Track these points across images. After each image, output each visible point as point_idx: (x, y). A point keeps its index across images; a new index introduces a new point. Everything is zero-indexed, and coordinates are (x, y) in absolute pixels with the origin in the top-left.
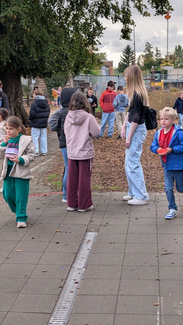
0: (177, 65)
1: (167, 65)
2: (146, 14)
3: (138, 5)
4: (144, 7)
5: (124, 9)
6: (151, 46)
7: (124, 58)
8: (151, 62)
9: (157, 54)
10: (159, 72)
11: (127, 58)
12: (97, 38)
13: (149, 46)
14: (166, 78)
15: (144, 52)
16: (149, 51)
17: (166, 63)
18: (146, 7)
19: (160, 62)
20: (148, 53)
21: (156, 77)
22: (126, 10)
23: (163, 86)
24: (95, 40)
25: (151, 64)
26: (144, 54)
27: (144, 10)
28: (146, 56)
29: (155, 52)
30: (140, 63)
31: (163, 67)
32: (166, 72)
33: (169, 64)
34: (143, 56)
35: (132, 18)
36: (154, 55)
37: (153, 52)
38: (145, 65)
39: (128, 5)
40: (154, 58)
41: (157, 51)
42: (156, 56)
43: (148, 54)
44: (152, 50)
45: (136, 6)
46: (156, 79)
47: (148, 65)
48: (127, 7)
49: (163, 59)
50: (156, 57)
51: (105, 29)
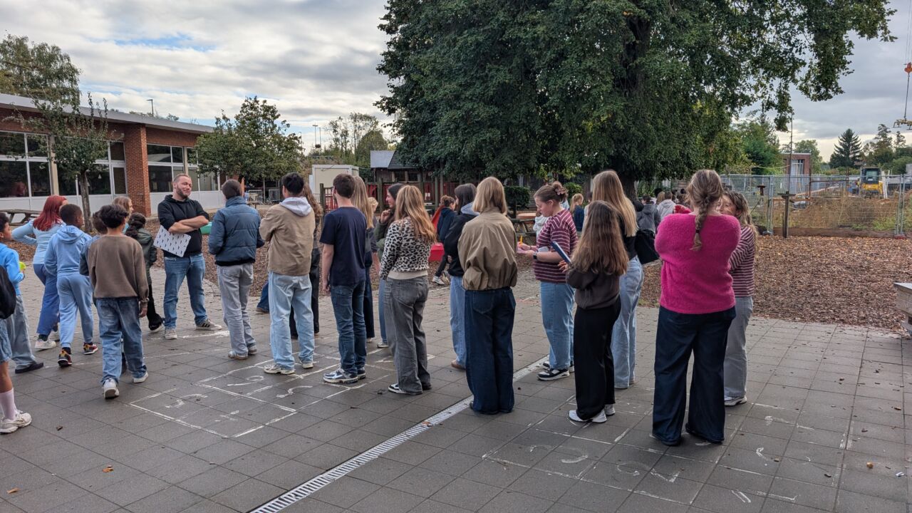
6: (888, 130)
7: (841, 147)
8: (887, 152)
9: (899, 141)
11: (847, 148)
13: (885, 130)
15: (876, 137)
16: (884, 136)
19: (903, 153)
20: (882, 140)
25: (886, 156)
26: (876, 141)
28: (879, 144)
29: (894, 138)
30: (868, 154)
34: (873, 144)
36: (893, 142)
37: (891, 139)
38: (875, 157)
40: (893, 147)
41: (898, 136)
42: (897, 143)
43: (882, 142)
44: (889, 136)
47: (880, 157)
49: (909, 149)
50: (895, 146)
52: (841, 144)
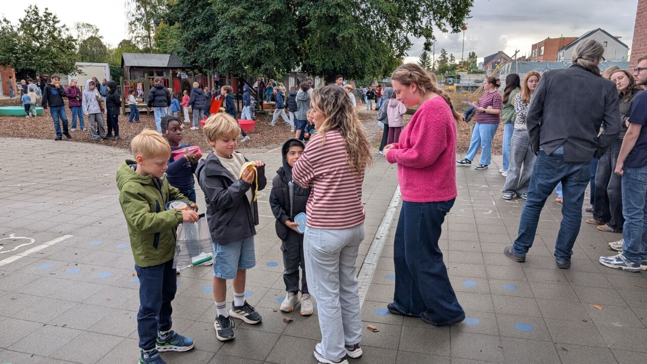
0: (470, 71)
1: (461, 71)
2: (445, 31)
3: (438, 23)
4: (443, 25)
5: (427, 27)
6: (446, 53)
7: (421, 63)
8: (446, 67)
9: (452, 60)
10: (453, 77)
11: (424, 64)
12: (405, 51)
13: (445, 53)
14: (458, 83)
15: (440, 58)
16: (444, 57)
17: (461, 69)
18: (445, 25)
19: (454, 67)
20: (443, 59)
21: (450, 81)
22: (429, 27)
23: (455, 89)
24: (404, 53)
25: (445, 69)
26: (439, 60)
27: (443, 27)
28: (441, 61)
29: (450, 58)
30: (435, 68)
31: (457, 72)
32: (459, 77)
33: (463, 69)
34: (438, 61)
35: (433, 34)
36: (448, 61)
37: (447, 58)
38: (439, 70)
39: (431, 24)
40: (449, 63)
41: (451, 57)
42: (451, 61)
44: (447, 56)
45: (437, 24)
46: (450, 83)
47: (442, 70)
48: (429, 25)
49: (457, 65)
51: (412, 45)
52: (420, 61)
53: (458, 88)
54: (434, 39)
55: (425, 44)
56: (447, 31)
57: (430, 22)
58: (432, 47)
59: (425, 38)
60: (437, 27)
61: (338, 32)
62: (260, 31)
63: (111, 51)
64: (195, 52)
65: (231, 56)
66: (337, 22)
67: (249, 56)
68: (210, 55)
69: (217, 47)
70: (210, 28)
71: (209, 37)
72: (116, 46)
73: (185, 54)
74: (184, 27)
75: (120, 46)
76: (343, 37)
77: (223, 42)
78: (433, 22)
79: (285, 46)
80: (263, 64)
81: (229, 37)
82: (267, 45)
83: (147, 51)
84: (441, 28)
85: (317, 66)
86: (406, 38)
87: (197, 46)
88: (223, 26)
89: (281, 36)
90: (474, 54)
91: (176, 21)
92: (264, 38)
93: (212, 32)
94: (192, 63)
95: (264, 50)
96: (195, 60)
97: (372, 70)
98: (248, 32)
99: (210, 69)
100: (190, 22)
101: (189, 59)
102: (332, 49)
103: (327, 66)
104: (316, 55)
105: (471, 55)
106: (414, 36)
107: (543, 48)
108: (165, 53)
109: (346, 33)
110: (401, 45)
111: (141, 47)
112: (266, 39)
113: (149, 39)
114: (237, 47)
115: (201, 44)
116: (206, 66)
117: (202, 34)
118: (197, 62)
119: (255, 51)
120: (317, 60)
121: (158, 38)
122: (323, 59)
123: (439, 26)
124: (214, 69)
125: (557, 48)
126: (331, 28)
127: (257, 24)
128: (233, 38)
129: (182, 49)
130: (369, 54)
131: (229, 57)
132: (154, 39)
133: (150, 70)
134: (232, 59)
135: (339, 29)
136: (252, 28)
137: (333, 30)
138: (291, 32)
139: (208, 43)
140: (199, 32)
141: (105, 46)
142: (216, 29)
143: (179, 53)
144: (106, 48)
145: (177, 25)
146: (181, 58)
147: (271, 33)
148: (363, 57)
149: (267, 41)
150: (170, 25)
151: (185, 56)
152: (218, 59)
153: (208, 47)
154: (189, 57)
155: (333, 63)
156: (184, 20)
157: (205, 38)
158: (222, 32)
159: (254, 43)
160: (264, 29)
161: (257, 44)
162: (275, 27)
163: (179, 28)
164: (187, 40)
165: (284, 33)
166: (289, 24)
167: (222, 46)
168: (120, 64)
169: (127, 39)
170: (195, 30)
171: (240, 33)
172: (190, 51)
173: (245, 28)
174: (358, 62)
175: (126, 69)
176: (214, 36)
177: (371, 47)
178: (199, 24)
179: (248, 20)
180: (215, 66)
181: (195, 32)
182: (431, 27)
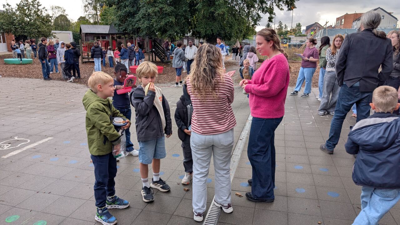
0: (297, 34)
1: (291, 35)
2: (282, 9)
5: (270, 7)
8: (282, 32)
9: (286, 28)
10: (286, 39)
12: (258, 22)
13: (281, 23)
14: (290, 42)
15: (278, 27)
16: (281, 26)
17: (291, 34)
18: (282, 5)
19: (287, 33)
21: (284, 41)
22: (271, 7)
23: (288, 47)
24: (257, 23)
25: (281, 34)
26: (278, 28)
27: (281, 7)
28: (279, 29)
31: (288, 36)
32: (290, 39)
33: (292, 34)
35: (274, 11)
36: (283, 28)
37: (283, 27)
39: (273, 5)
40: (284, 30)
41: (285, 26)
44: (282, 26)
45: (277, 5)
46: (284, 43)
48: (272, 6)
49: (289, 31)
51: (262, 18)
53: (289, 45)
54: (275, 14)
55: (269, 18)
56: (283, 10)
57: (272, 4)
58: (273, 20)
59: (269, 14)
60: (276, 7)
61: (215, 10)
62: (166, 10)
63: (73, 24)
64: (125, 24)
65: (148, 26)
66: (214, 4)
67: (159, 26)
68: (135, 26)
69: (140, 20)
70: (135, 9)
71: (134, 14)
72: (77, 21)
73: (120, 25)
74: (118, 8)
75: (79, 21)
76: (218, 14)
77: (143, 18)
78: (274, 4)
79: (182, 20)
80: (168, 31)
81: (146, 14)
82: (171, 19)
83: (95, 23)
84: (279, 8)
85: (202, 32)
86: (258, 14)
87: (127, 20)
88: (143, 7)
89: (179, 13)
90: (299, 24)
91: (113, 4)
92: (168, 15)
93: (136, 11)
94: (124, 30)
95: (168, 23)
96: (126, 29)
97: (236, 34)
98: (158, 11)
99: (135, 35)
100: (122, 5)
101: (122, 28)
102: (211, 21)
103: (208, 32)
104: (201, 25)
105: (298, 25)
106: (262, 13)
107: (343, 20)
108: (107, 24)
109: (220, 11)
110: (255, 18)
111: (92, 21)
112: (169, 15)
113: (96, 16)
114: (151, 21)
115: (129, 18)
116: (132, 32)
117: (130, 12)
118: (127, 30)
119: (163, 23)
120: (202, 28)
121: (102, 15)
122: (206, 28)
123: (278, 6)
124: (137, 34)
125: (352, 20)
126: (211, 8)
127: (164, 6)
128: (149, 15)
129: (117, 22)
130: (234, 24)
131: (147, 27)
132: (100, 16)
133: (98, 35)
134: (149, 28)
135: (216, 9)
136: (161, 9)
137: (212, 9)
138: (185, 11)
139: (133, 18)
140: (128, 11)
141: (69, 20)
142: (138, 9)
143: (115, 25)
144: (70, 22)
145: (114, 7)
146: (117, 28)
147: (173, 12)
148: (231, 27)
149: (170, 17)
150: (110, 7)
151: (119, 26)
152: (140, 28)
153: (133, 21)
154: (122, 27)
155: (212, 30)
156: (118, 4)
157: (131, 15)
158: (142, 11)
159: (162, 18)
160: (168, 9)
161: (164, 19)
162: (175, 8)
163: (115, 9)
164: (121, 16)
165: (181, 12)
166: (184, 6)
167: (142, 20)
168: (79, 31)
169: (83, 16)
170: (125, 10)
171: (153, 12)
172: (122, 23)
173: (157, 8)
174: (228, 30)
175: (83, 35)
176: (137, 13)
177: (236, 20)
178: (127, 6)
179: (158, 3)
180: (138, 33)
181: (125, 11)
182: (273, 7)
